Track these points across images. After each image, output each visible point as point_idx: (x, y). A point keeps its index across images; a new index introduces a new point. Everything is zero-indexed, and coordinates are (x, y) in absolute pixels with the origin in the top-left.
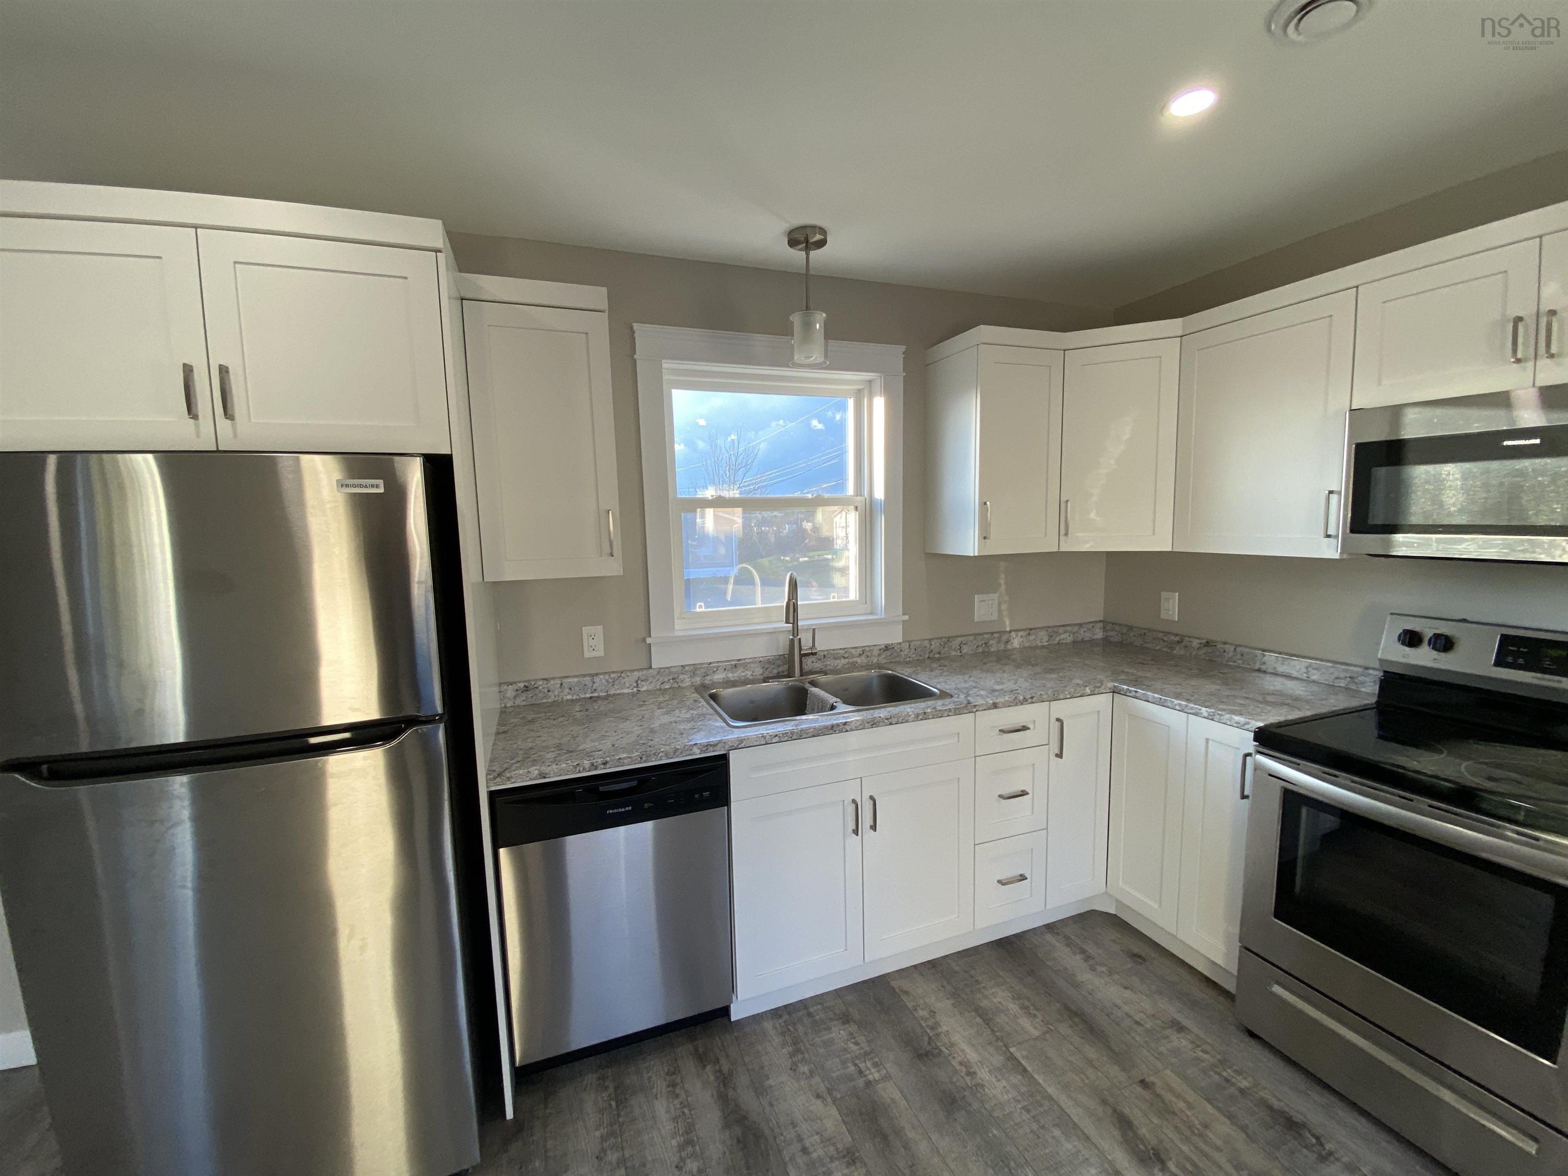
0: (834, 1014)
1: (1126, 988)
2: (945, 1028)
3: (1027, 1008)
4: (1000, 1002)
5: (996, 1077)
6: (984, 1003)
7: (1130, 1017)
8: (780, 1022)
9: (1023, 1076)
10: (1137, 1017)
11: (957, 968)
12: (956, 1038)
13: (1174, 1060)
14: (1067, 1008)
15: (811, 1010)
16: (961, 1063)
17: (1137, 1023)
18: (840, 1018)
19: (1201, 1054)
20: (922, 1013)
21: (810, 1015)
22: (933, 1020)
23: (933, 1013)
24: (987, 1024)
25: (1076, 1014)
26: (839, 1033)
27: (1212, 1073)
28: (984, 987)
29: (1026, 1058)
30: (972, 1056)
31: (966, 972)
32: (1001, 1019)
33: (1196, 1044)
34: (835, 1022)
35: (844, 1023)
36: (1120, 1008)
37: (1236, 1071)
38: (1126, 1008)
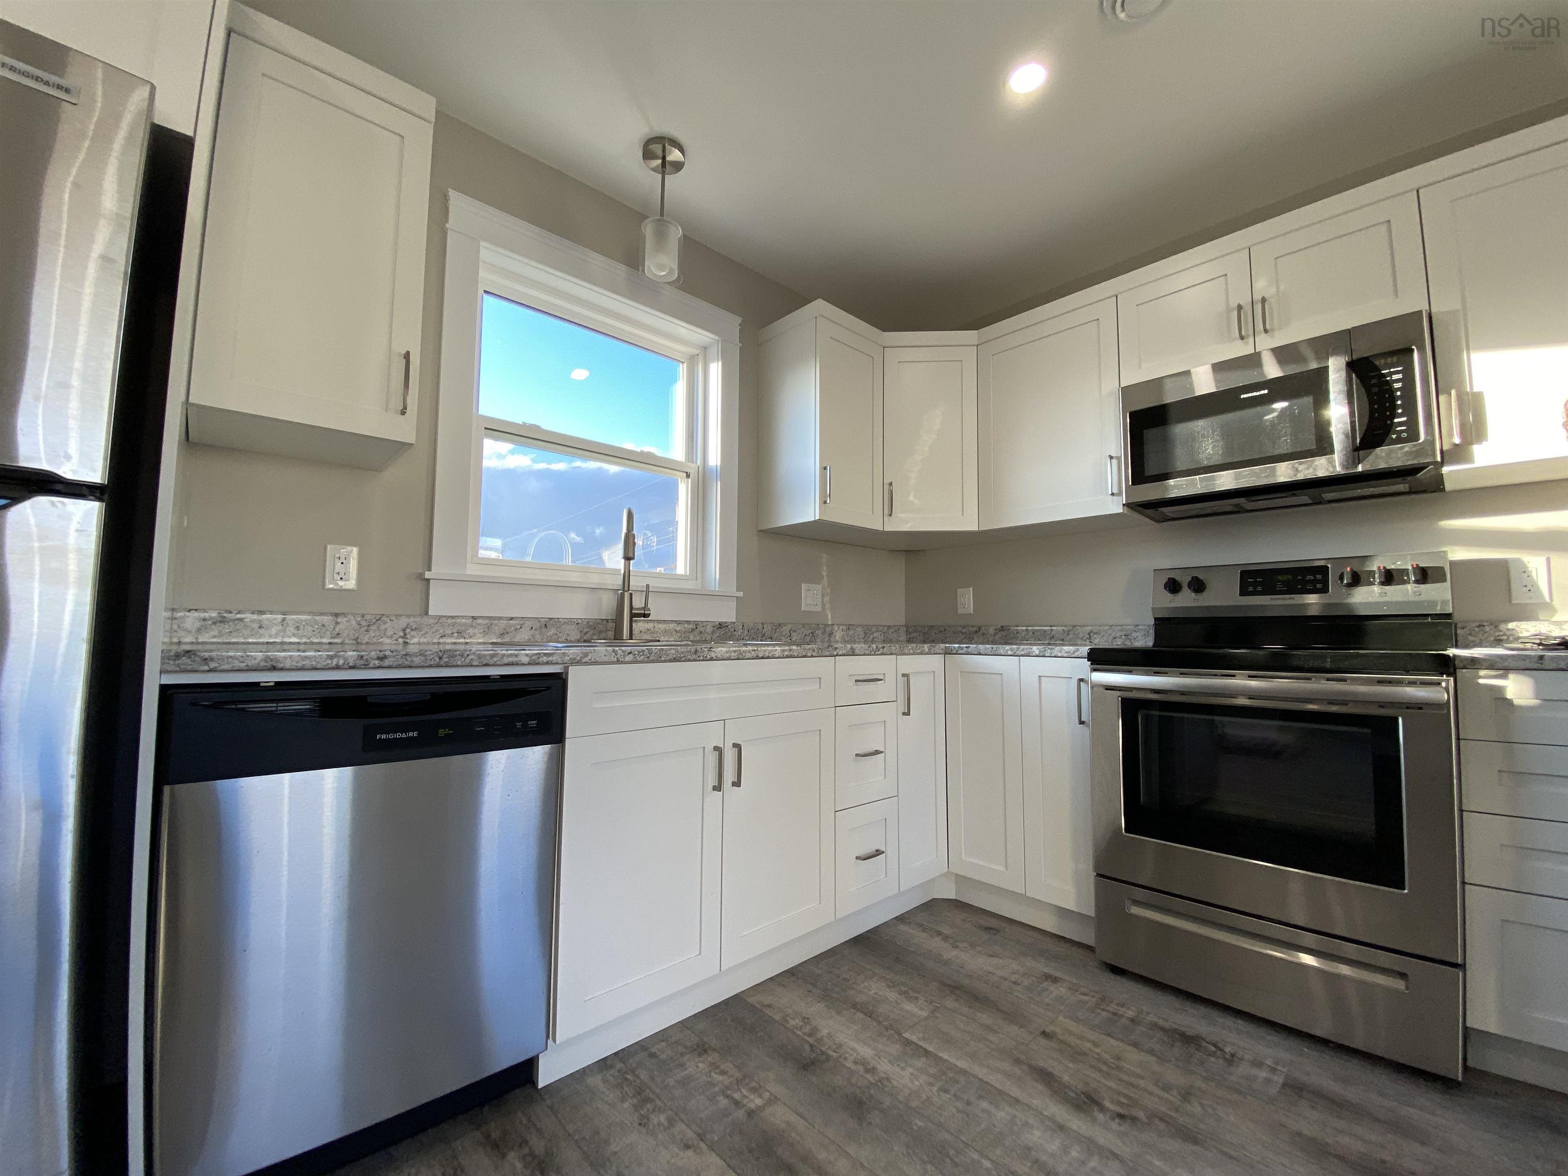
0: (686, 1047)
1: (991, 956)
2: (825, 1032)
3: (905, 993)
4: (876, 994)
5: (898, 1065)
6: (860, 998)
7: (1005, 979)
8: (612, 1072)
9: (927, 1057)
10: (1014, 977)
11: (819, 972)
12: (841, 1038)
13: (1062, 1008)
14: (944, 984)
15: (653, 1050)
16: (856, 1063)
17: (1015, 983)
18: (695, 1050)
19: (1082, 997)
20: (797, 1022)
21: (652, 1055)
22: (808, 1027)
23: (806, 1020)
24: (870, 1017)
25: (957, 988)
26: (698, 1067)
27: (1099, 1011)
28: (854, 983)
29: (924, 1039)
30: (865, 1051)
31: (830, 973)
32: (882, 1009)
33: (1073, 989)
34: (688, 1056)
35: (700, 1055)
36: (994, 974)
37: (1118, 1005)
38: (1000, 973)
